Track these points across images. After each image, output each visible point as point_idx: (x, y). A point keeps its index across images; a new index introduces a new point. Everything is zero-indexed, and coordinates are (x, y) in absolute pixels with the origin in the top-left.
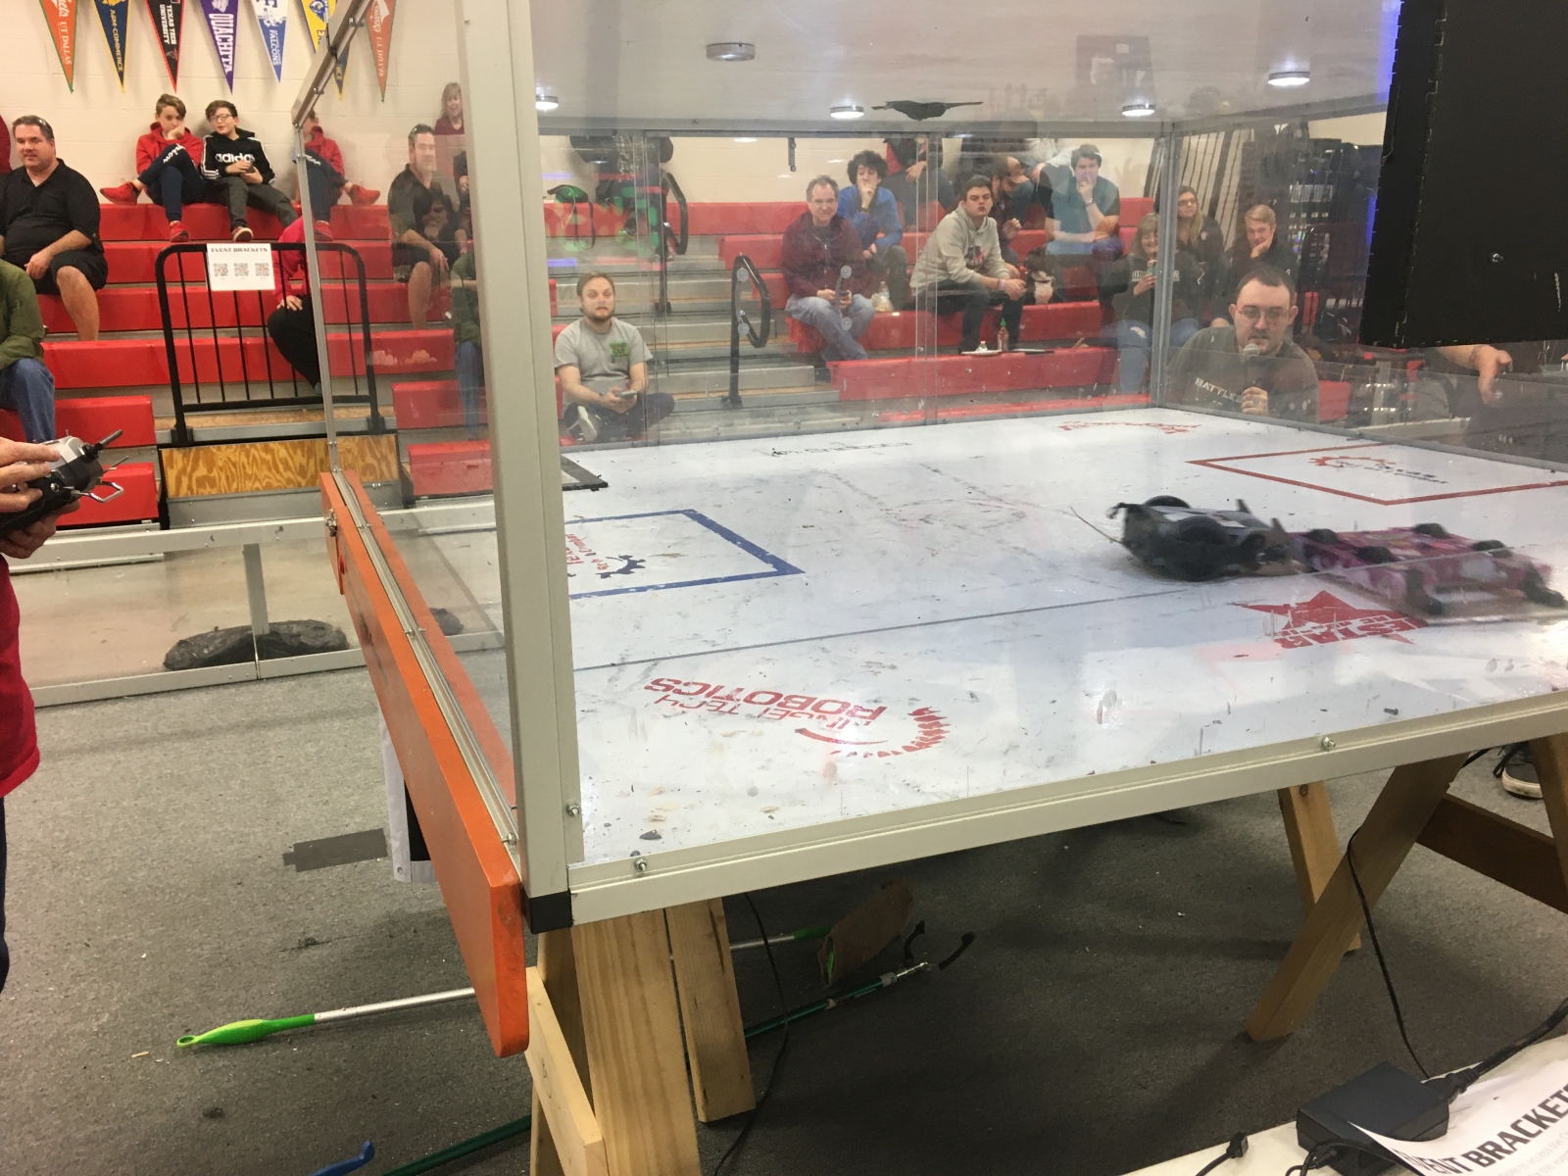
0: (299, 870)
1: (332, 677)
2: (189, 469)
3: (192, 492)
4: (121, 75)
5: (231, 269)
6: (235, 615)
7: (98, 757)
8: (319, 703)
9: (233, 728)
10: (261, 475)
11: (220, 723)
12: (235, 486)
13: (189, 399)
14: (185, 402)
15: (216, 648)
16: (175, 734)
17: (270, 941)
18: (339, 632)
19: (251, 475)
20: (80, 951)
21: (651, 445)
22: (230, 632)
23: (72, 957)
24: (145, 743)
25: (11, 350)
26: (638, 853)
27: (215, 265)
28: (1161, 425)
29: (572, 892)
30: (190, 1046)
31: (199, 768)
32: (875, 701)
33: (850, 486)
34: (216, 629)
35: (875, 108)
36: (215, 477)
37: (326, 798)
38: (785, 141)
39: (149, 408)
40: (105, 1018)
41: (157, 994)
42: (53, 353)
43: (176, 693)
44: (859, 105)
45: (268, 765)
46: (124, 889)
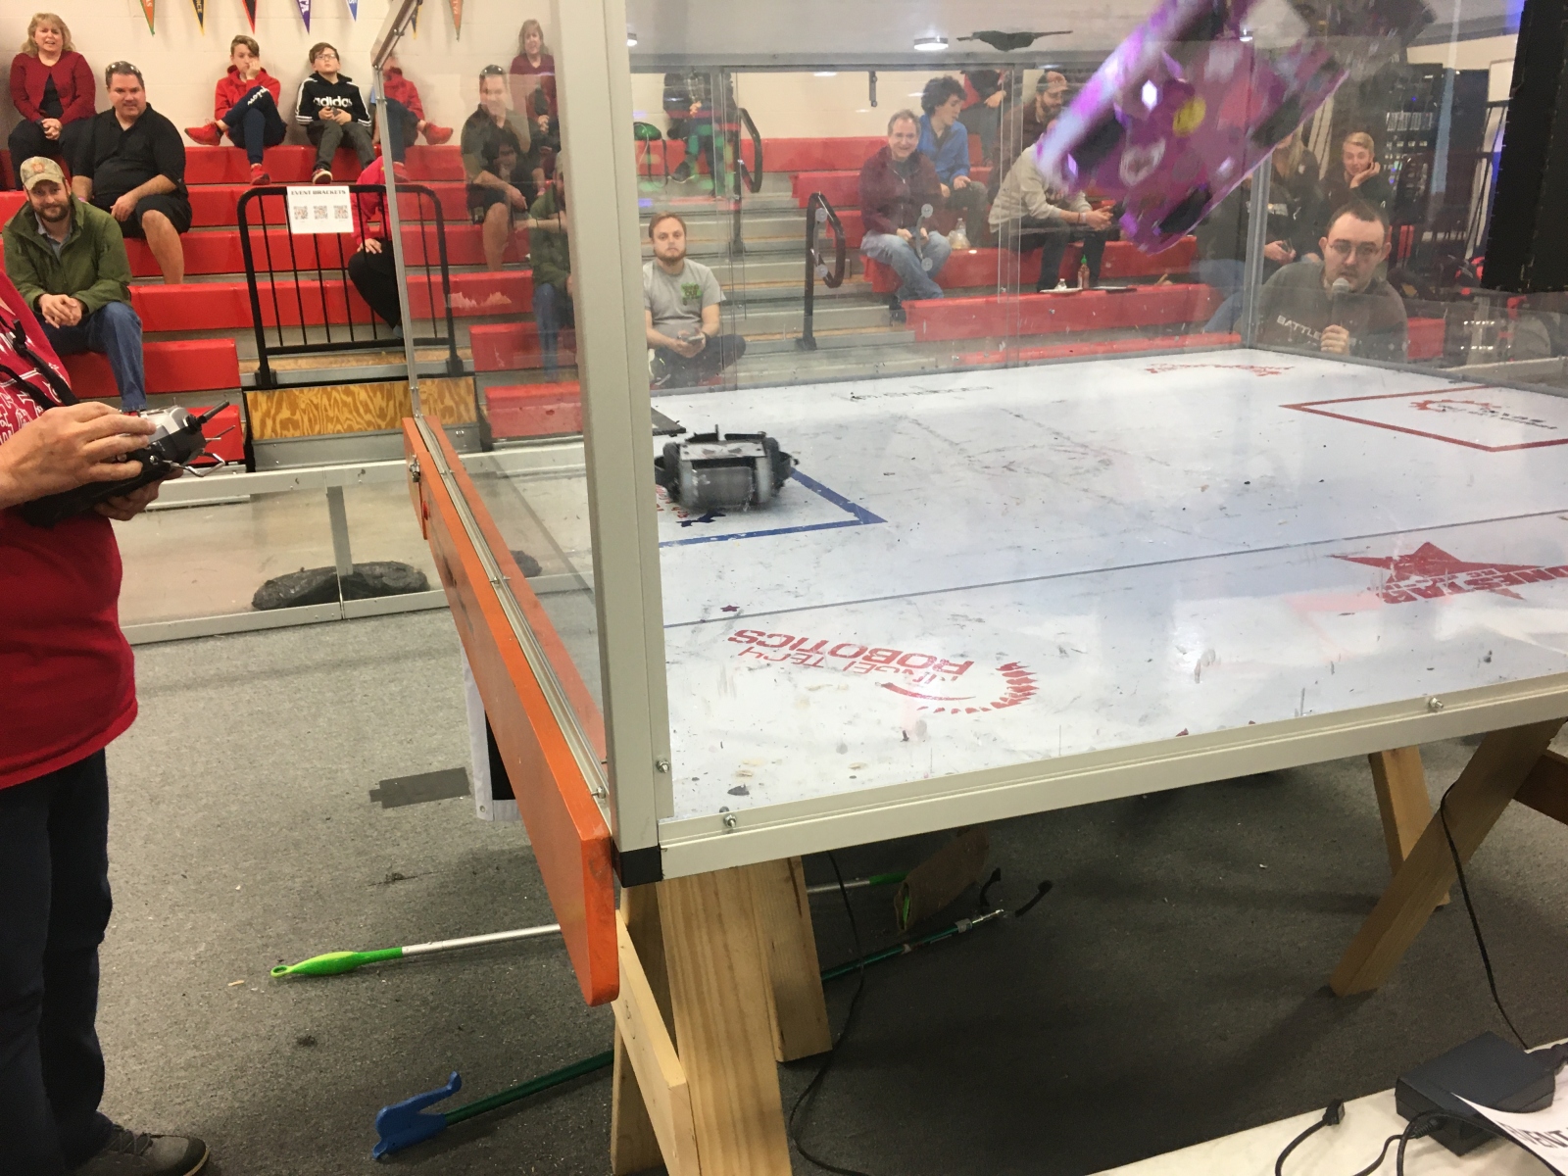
0: (386, 806)
1: (415, 618)
2: (273, 412)
3: (276, 434)
4: (201, 16)
5: (311, 212)
6: (319, 555)
7: (192, 694)
8: (402, 643)
9: (319, 667)
10: (342, 418)
11: (309, 663)
12: (317, 428)
13: (272, 342)
14: (268, 345)
15: (302, 588)
16: (264, 673)
17: (358, 875)
18: (420, 573)
19: (332, 418)
20: (177, 883)
21: (730, 390)
22: (315, 572)
23: (170, 888)
24: (236, 680)
25: (101, 294)
26: (727, 810)
27: (295, 208)
28: (1252, 367)
29: (662, 847)
30: (284, 975)
31: (288, 705)
32: (962, 656)
33: (931, 432)
34: (302, 570)
35: (960, 39)
36: (297, 422)
37: (410, 737)
38: (866, 75)
39: (234, 350)
40: (202, 948)
41: (250, 924)
42: (140, 295)
43: (264, 632)
44: (945, 36)
45: (355, 704)
46: (218, 823)
